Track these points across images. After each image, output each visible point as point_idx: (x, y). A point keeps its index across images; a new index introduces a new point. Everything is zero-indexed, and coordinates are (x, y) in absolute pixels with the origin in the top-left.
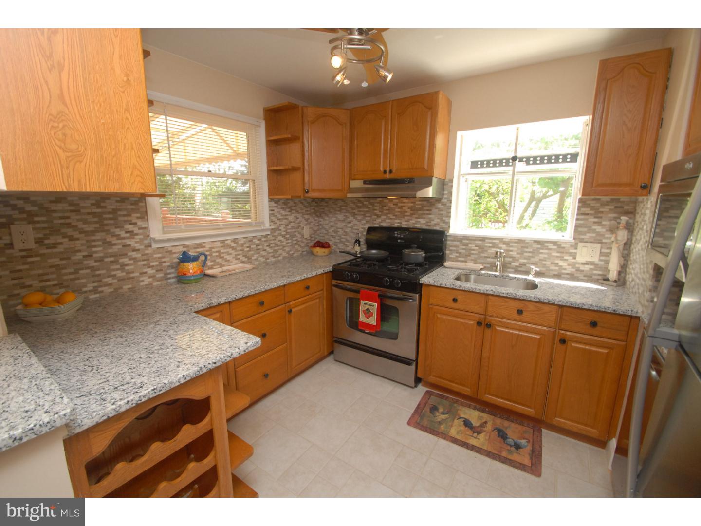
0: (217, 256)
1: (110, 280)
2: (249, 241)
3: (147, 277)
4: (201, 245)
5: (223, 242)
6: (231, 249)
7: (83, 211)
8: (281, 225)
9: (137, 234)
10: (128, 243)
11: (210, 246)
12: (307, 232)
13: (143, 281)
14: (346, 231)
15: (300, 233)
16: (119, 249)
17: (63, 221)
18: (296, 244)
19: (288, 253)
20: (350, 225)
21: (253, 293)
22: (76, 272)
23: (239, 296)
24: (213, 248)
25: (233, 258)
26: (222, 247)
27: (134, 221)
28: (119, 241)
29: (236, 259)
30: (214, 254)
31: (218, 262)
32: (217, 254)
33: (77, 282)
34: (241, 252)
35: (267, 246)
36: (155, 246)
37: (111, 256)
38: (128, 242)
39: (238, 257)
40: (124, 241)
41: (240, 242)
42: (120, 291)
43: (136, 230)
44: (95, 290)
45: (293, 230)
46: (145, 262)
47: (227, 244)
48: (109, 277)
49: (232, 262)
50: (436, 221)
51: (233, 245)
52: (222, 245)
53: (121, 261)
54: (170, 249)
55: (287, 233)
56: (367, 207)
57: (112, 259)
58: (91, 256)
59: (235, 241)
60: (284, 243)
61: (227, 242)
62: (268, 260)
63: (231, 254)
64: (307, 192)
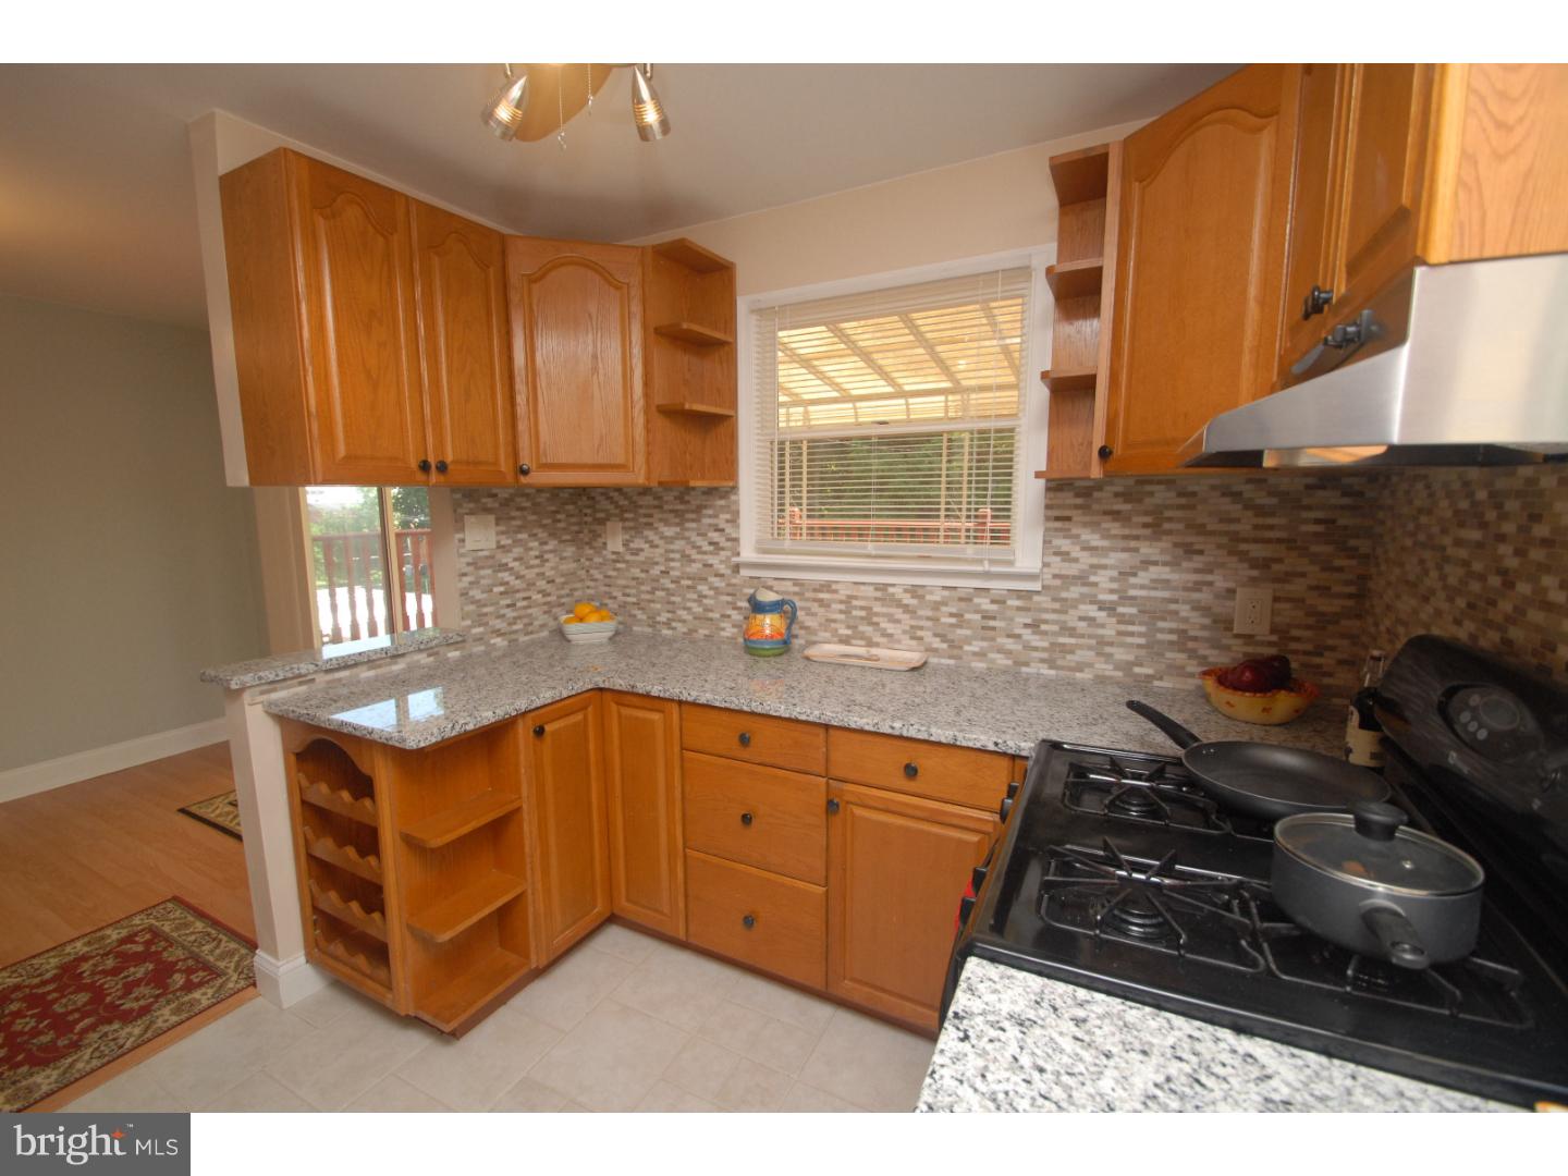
0: (862, 618)
1: (683, 614)
2: (961, 599)
3: (730, 625)
4: (830, 586)
5: (883, 587)
6: (901, 610)
7: (666, 507)
8: (1095, 568)
9: (723, 549)
10: (710, 562)
11: (849, 593)
13: (723, 629)
16: (698, 569)
19: (1126, 667)
21: (717, 704)
22: (652, 592)
23: (702, 700)
24: (856, 598)
25: (904, 632)
26: (876, 599)
27: (721, 526)
28: (699, 557)
29: (912, 638)
30: (855, 613)
31: (863, 633)
32: (863, 613)
33: (652, 605)
34: (929, 624)
35: (1026, 626)
36: (745, 573)
37: (689, 578)
38: (712, 560)
39: (920, 633)
40: (705, 557)
41: (928, 597)
42: (695, 635)
43: (724, 543)
44: (668, 624)
46: (729, 599)
47: (893, 594)
48: (685, 609)
49: (899, 642)
51: (908, 600)
52: (879, 594)
53: (700, 588)
54: (770, 583)
55: (1125, 599)
57: (689, 583)
58: (668, 573)
59: (914, 591)
60: (1108, 632)
61: (891, 590)
62: (1024, 669)
63: (898, 621)
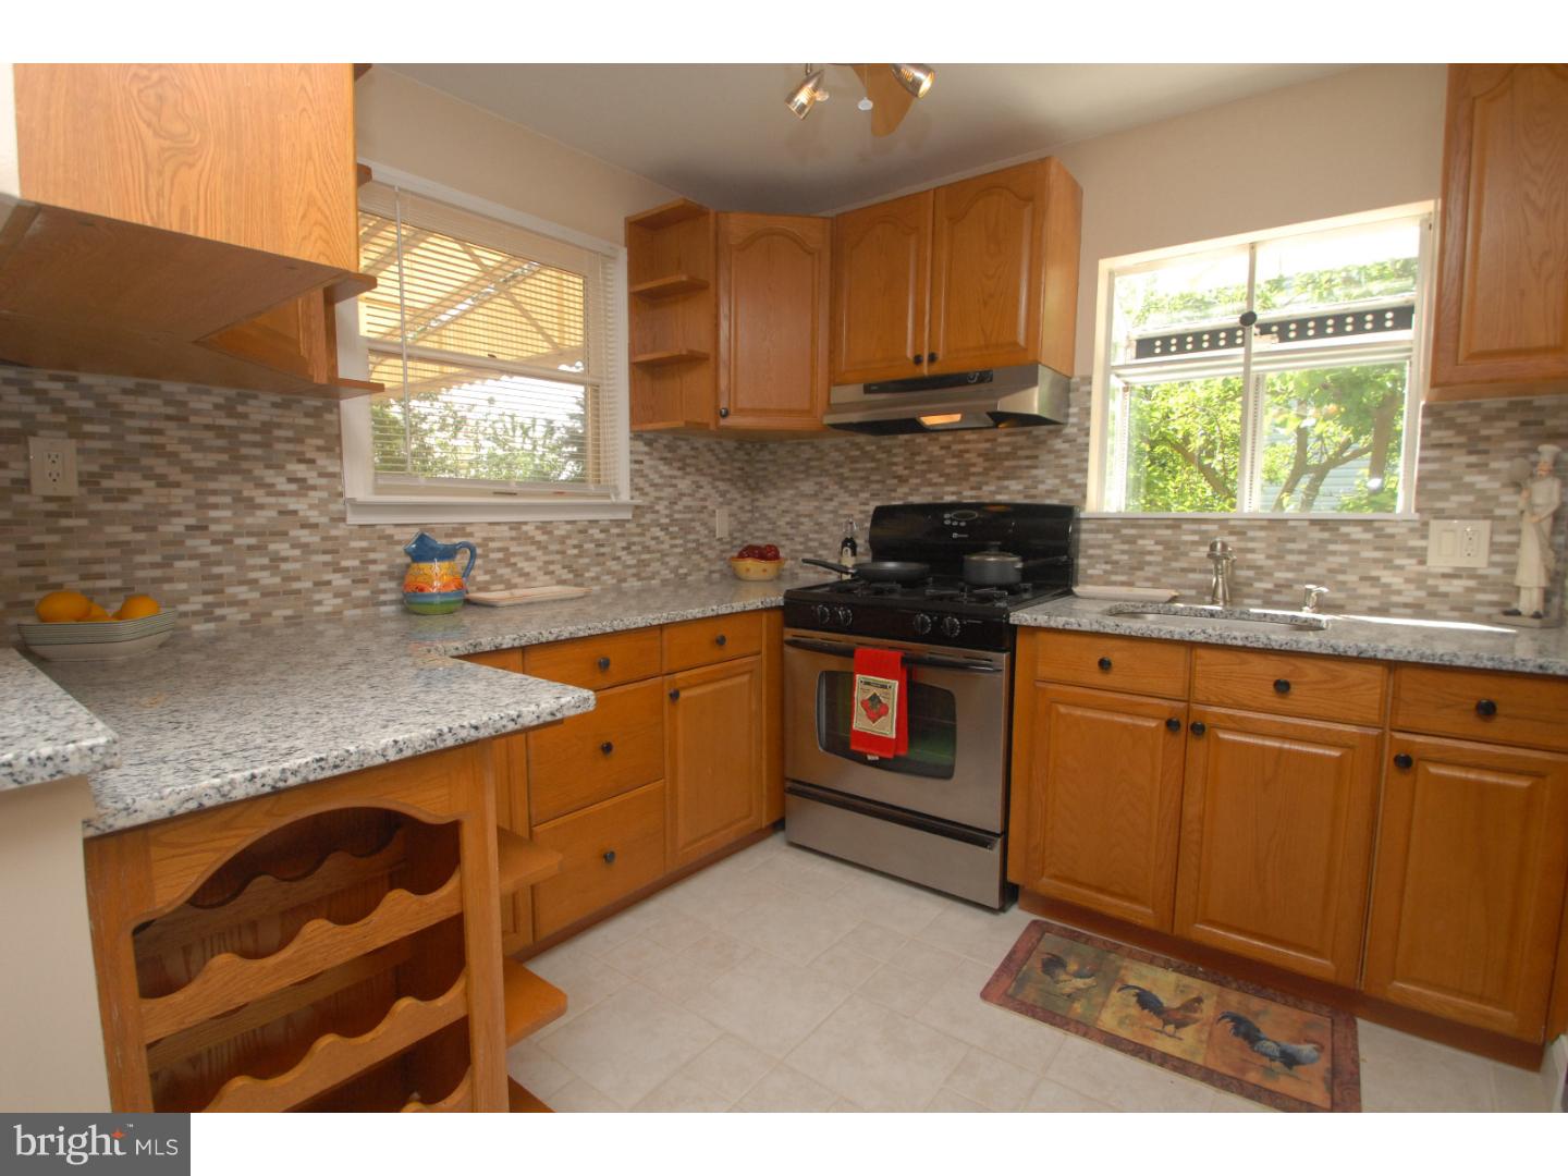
0: (500, 560)
1: (242, 592)
2: (580, 532)
3: (330, 595)
4: (464, 529)
5: (516, 526)
6: (534, 548)
7: (193, 419)
8: (658, 499)
9: (314, 488)
10: (292, 507)
11: (484, 535)
12: (722, 524)
13: (319, 603)
14: (820, 520)
15: (704, 524)
16: (269, 519)
17: (146, 439)
18: (696, 551)
19: (675, 570)
20: (830, 506)
22: (167, 563)
24: (492, 539)
25: (539, 569)
26: (512, 539)
27: (309, 455)
28: (272, 500)
29: (546, 574)
30: (493, 556)
31: (502, 576)
32: (500, 555)
33: (166, 587)
34: (558, 557)
35: (624, 548)
36: (353, 519)
37: (250, 534)
38: (292, 504)
39: (552, 568)
40: (282, 500)
41: (556, 532)
42: (265, 622)
43: (312, 477)
44: (206, 614)
45: (689, 516)
46: (328, 558)
47: (526, 533)
48: (241, 583)
49: (535, 579)
50: (1051, 483)
51: (540, 537)
52: (514, 533)
53: (272, 547)
54: (389, 531)
55: (674, 521)
56: (873, 460)
57: (252, 541)
58: (205, 528)
59: (544, 527)
60: (666, 546)
61: (524, 528)
62: (624, 585)
63: (533, 559)
64: (726, 415)
